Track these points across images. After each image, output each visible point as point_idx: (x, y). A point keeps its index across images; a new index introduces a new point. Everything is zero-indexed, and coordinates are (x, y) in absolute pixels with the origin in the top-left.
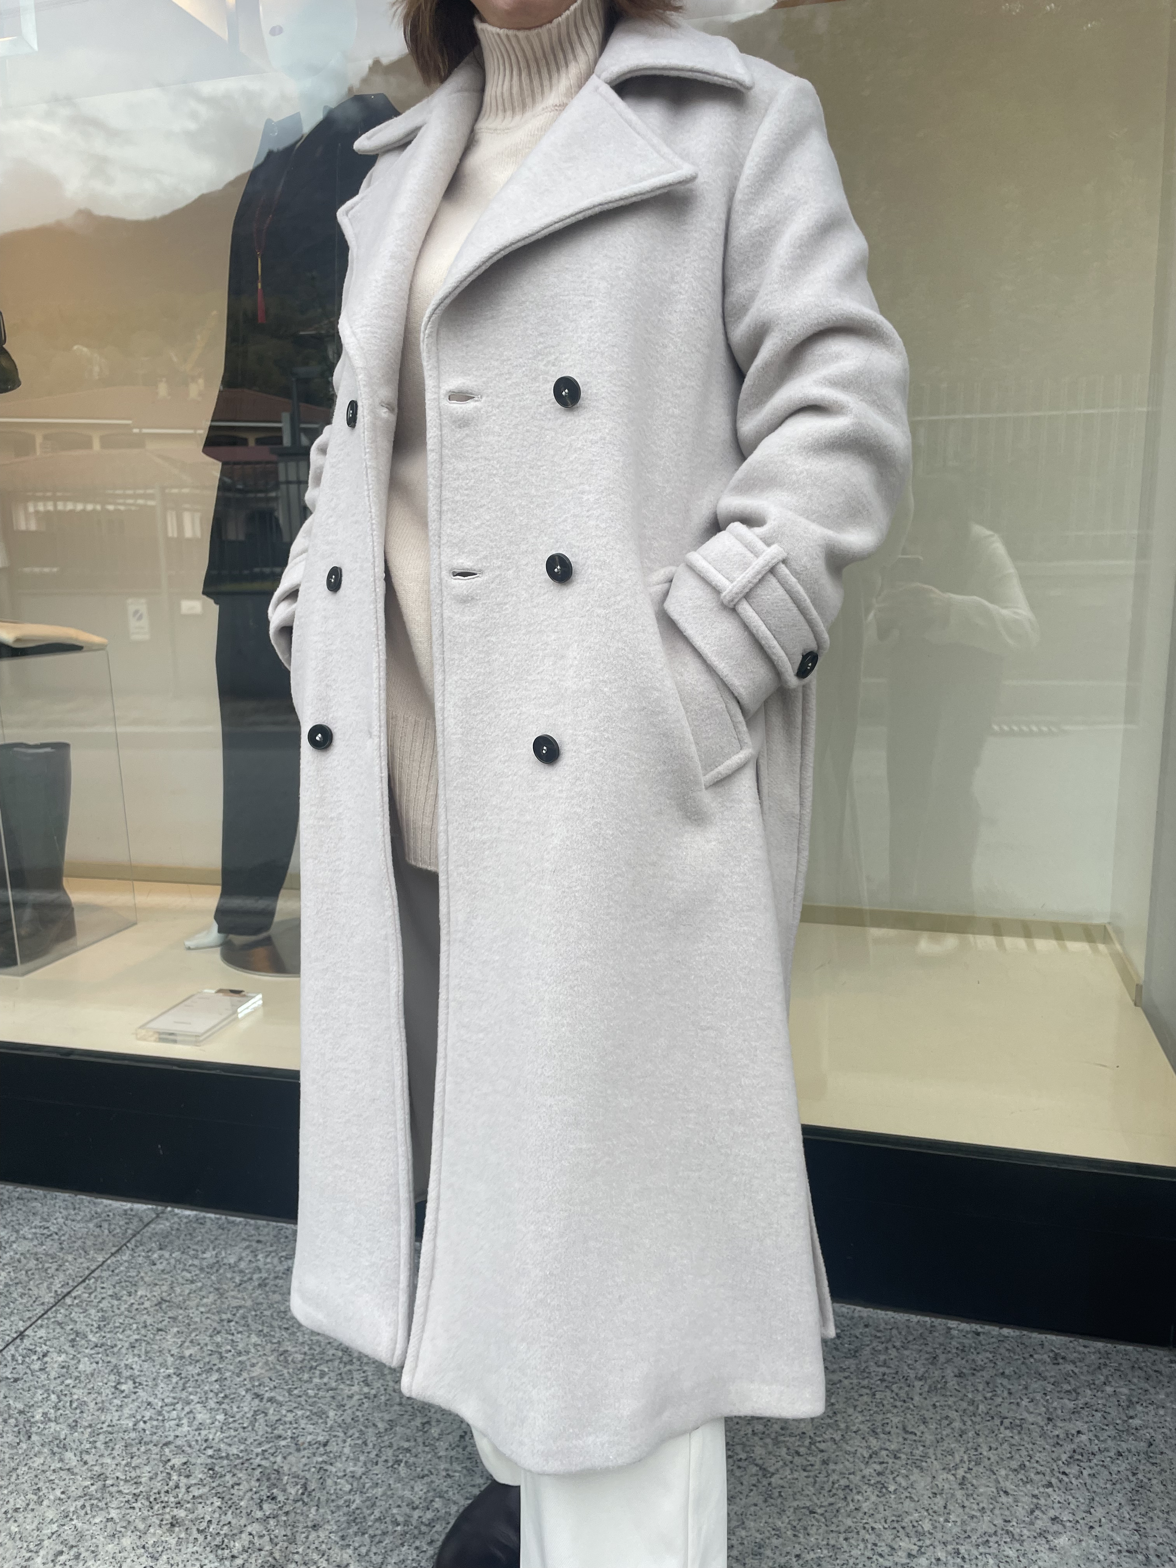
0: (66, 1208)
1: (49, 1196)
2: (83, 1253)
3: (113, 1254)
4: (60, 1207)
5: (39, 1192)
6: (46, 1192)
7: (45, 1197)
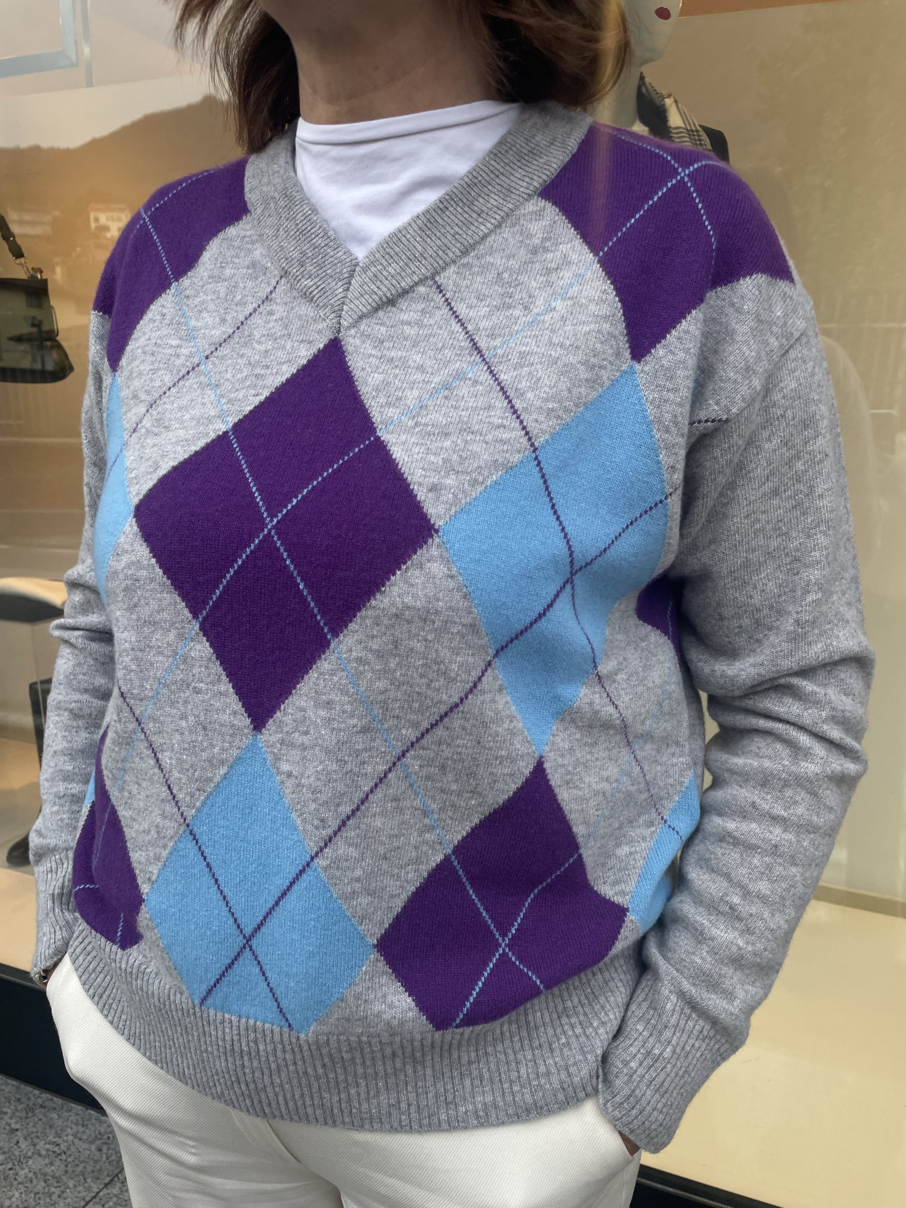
0: (77, 1124)
1: (65, 1108)
2: (82, 1181)
3: (106, 1185)
4: (72, 1122)
5: (58, 1101)
6: (64, 1102)
7: (62, 1107)
